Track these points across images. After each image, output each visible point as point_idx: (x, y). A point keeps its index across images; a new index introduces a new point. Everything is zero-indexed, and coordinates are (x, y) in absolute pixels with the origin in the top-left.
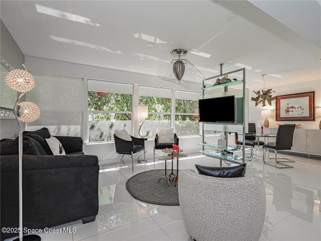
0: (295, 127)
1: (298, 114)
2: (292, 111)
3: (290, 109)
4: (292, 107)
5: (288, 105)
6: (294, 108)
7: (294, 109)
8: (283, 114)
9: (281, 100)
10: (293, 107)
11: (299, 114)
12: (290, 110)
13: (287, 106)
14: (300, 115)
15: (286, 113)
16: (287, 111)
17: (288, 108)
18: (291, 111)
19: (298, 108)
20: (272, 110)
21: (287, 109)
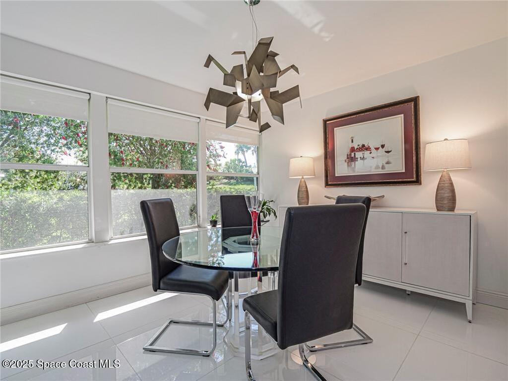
0: (372, 204)
1: (377, 167)
2: (363, 159)
3: (356, 153)
4: (364, 148)
5: (352, 142)
6: (368, 149)
7: (367, 153)
8: (342, 169)
9: (335, 129)
10: (363, 146)
11: (381, 166)
12: (359, 155)
13: (351, 145)
14: (383, 167)
15: (348, 166)
16: (351, 159)
17: (353, 150)
18: (359, 159)
19: (377, 149)
21: (350, 154)
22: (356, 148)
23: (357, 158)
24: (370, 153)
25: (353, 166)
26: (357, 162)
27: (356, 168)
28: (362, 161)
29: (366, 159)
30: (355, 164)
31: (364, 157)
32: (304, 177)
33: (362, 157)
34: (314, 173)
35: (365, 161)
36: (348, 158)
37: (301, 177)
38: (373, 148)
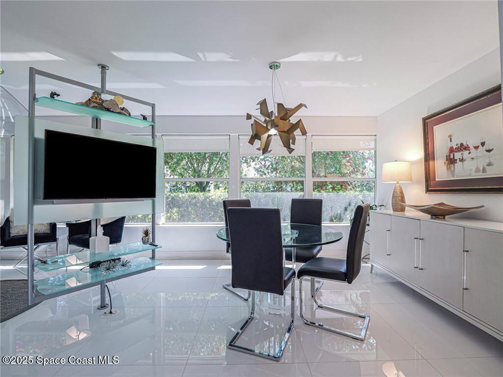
2: (462, 160)
3: (455, 154)
6: (467, 148)
10: (462, 145)
12: (458, 155)
17: (452, 150)
18: (458, 161)
20: (412, 163)
22: (454, 149)
23: (456, 160)
24: (469, 153)
25: (452, 169)
26: (456, 164)
27: (456, 171)
28: (461, 163)
29: (465, 160)
30: (454, 166)
31: (463, 159)
32: (400, 182)
33: (461, 158)
34: (411, 177)
35: (465, 163)
36: (447, 160)
37: (396, 182)
38: (471, 147)
